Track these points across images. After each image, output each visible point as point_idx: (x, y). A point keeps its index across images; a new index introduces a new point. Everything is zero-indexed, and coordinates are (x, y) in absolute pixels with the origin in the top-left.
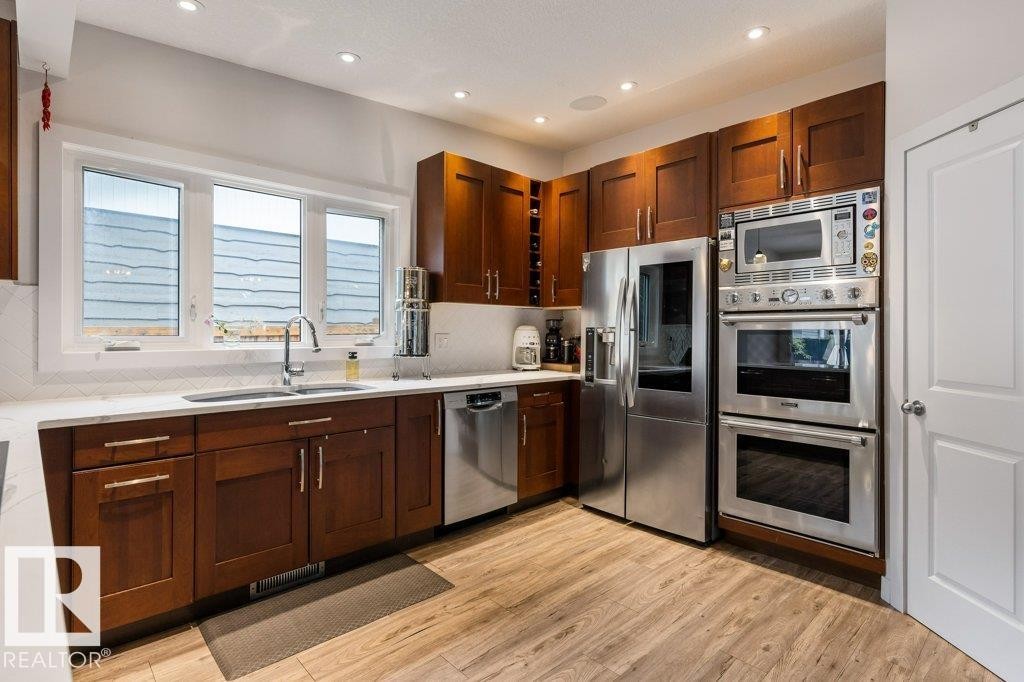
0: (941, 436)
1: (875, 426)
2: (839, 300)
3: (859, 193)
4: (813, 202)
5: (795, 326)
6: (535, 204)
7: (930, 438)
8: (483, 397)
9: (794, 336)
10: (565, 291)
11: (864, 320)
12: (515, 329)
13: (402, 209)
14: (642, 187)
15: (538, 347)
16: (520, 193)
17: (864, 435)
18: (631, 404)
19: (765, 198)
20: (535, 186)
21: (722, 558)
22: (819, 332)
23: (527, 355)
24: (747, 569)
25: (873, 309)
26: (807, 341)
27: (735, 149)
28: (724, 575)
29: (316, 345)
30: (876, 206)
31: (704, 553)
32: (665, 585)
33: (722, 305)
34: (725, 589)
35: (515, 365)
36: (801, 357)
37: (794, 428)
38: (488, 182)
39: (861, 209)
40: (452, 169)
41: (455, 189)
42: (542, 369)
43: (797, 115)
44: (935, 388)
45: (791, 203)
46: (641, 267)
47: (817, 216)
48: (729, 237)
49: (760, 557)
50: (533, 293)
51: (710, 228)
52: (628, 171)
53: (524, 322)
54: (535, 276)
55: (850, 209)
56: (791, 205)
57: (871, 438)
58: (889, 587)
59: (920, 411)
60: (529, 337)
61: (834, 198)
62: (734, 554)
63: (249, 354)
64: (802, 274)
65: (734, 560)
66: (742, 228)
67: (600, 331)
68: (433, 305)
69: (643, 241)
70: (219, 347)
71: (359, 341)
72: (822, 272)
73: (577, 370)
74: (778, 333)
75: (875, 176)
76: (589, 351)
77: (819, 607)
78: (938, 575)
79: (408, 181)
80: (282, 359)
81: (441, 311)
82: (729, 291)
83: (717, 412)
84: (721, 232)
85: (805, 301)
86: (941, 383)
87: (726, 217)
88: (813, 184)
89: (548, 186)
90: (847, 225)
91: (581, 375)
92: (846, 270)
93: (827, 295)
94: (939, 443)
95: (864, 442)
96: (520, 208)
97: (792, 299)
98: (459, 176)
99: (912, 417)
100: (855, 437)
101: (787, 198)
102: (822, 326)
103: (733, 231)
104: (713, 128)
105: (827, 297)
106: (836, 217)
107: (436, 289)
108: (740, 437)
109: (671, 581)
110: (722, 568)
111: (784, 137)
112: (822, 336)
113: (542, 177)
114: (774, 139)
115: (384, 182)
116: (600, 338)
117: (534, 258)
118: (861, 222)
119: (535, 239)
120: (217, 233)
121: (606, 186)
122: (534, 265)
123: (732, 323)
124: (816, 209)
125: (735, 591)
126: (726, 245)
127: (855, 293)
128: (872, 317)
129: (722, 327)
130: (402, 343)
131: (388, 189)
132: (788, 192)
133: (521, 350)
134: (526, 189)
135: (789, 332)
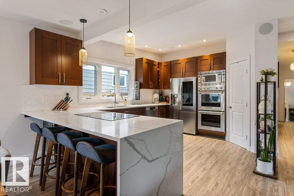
0: (234, 111)
1: (224, 111)
2: (219, 89)
3: (222, 71)
4: (215, 71)
5: (210, 94)
6: (158, 67)
7: (232, 112)
8: (153, 108)
9: (210, 96)
10: (165, 86)
11: (223, 93)
12: (153, 94)
13: (133, 69)
14: (182, 66)
15: (159, 98)
16: (156, 65)
17: (223, 112)
18: (181, 109)
19: (206, 70)
20: (158, 63)
21: (198, 137)
22: (216, 95)
23: (156, 100)
24: (203, 138)
25: (224, 91)
26: (213, 97)
27: (201, 60)
28: (199, 139)
29: (122, 98)
30: (225, 73)
31: (196, 136)
32: (190, 140)
33: (199, 90)
34: (200, 140)
35: (154, 102)
36: (211, 101)
37: (211, 112)
38: (150, 63)
39: (222, 73)
40: (144, 61)
41: (145, 65)
42: (159, 103)
43: (212, 55)
44: (233, 104)
45: (211, 71)
46: (183, 82)
47: (215, 74)
48: (200, 77)
49: (205, 136)
50: (158, 86)
51: (196, 75)
52: (179, 62)
53: (155, 93)
54: (158, 83)
55: (221, 73)
56: (211, 72)
57: (224, 113)
58: (227, 138)
59: (231, 108)
60: (157, 96)
61: (218, 71)
62: (201, 136)
63: (109, 99)
64: (213, 84)
65: (201, 137)
66: (202, 75)
67: (174, 95)
68: (141, 89)
69: (183, 77)
70: (103, 98)
71: (125, 97)
72: (216, 84)
73: (169, 103)
74: (206, 95)
75: (225, 68)
76: (172, 99)
77: (215, 141)
78: (234, 134)
79: (134, 63)
80: (114, 101)
81: (142, 90)
82: (200, 87)
83: (198, 110)
84: (198, 76)
85: (213, 89)
86: (234, 103)
87: (199, 73)
88: (214, 68)
89: (161, 63)
90: (220, 76)
91: (170, 104)
92: (220, 84)
93: (217, 88)
94: (234, 112)
95: (223, 114)
96: (156, 68)
97: (211, 89)
98: (145, 63)
99: (230, 108)
100: (222, 113)
101: (210, 71)
102: (217, 94)
103: (200, 76)
104: (197, 56)
105: (217, 89)
106: (218, 75)
107: (141, 86)
108: (202, 114)
109: (191, 140)
110: (199, 138)
111: (209, 59)
112: (217, 96)
113: (160, 62)
114: (208, 59)
115: (130, 63)
116: (174, 96)
117: (158, 79)
118: (222, 76)
119: (158, 75)
120: (102, 73)
121: (175, 65)
122: (158, 81)
123: (200, 93)
124: (215, 73)
125: (202, 140)
126: (199, 78)
127: (221, 88)
128: (224, 92)
129: (199, 94)
130: (134, 97)
131: (131, 65)
132: (210, 69)
133: (155, 99)
134: (157, 64)
135: (209, 95)
